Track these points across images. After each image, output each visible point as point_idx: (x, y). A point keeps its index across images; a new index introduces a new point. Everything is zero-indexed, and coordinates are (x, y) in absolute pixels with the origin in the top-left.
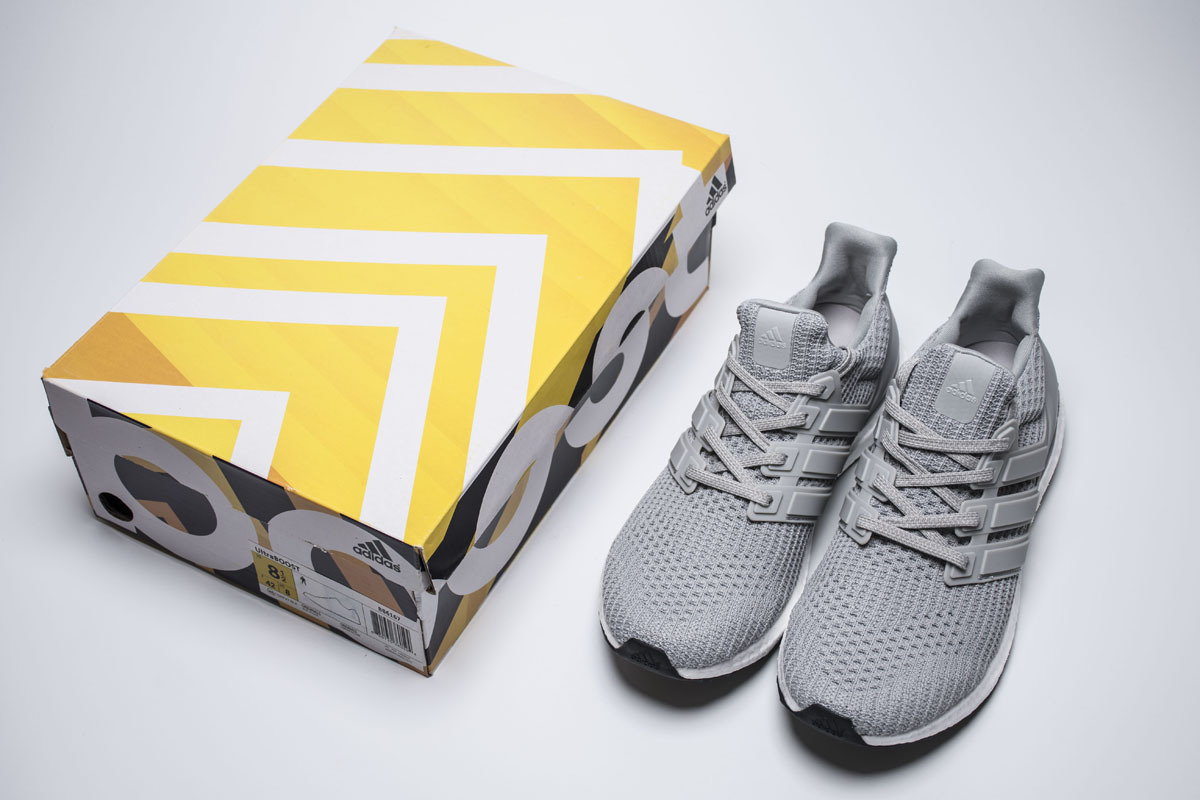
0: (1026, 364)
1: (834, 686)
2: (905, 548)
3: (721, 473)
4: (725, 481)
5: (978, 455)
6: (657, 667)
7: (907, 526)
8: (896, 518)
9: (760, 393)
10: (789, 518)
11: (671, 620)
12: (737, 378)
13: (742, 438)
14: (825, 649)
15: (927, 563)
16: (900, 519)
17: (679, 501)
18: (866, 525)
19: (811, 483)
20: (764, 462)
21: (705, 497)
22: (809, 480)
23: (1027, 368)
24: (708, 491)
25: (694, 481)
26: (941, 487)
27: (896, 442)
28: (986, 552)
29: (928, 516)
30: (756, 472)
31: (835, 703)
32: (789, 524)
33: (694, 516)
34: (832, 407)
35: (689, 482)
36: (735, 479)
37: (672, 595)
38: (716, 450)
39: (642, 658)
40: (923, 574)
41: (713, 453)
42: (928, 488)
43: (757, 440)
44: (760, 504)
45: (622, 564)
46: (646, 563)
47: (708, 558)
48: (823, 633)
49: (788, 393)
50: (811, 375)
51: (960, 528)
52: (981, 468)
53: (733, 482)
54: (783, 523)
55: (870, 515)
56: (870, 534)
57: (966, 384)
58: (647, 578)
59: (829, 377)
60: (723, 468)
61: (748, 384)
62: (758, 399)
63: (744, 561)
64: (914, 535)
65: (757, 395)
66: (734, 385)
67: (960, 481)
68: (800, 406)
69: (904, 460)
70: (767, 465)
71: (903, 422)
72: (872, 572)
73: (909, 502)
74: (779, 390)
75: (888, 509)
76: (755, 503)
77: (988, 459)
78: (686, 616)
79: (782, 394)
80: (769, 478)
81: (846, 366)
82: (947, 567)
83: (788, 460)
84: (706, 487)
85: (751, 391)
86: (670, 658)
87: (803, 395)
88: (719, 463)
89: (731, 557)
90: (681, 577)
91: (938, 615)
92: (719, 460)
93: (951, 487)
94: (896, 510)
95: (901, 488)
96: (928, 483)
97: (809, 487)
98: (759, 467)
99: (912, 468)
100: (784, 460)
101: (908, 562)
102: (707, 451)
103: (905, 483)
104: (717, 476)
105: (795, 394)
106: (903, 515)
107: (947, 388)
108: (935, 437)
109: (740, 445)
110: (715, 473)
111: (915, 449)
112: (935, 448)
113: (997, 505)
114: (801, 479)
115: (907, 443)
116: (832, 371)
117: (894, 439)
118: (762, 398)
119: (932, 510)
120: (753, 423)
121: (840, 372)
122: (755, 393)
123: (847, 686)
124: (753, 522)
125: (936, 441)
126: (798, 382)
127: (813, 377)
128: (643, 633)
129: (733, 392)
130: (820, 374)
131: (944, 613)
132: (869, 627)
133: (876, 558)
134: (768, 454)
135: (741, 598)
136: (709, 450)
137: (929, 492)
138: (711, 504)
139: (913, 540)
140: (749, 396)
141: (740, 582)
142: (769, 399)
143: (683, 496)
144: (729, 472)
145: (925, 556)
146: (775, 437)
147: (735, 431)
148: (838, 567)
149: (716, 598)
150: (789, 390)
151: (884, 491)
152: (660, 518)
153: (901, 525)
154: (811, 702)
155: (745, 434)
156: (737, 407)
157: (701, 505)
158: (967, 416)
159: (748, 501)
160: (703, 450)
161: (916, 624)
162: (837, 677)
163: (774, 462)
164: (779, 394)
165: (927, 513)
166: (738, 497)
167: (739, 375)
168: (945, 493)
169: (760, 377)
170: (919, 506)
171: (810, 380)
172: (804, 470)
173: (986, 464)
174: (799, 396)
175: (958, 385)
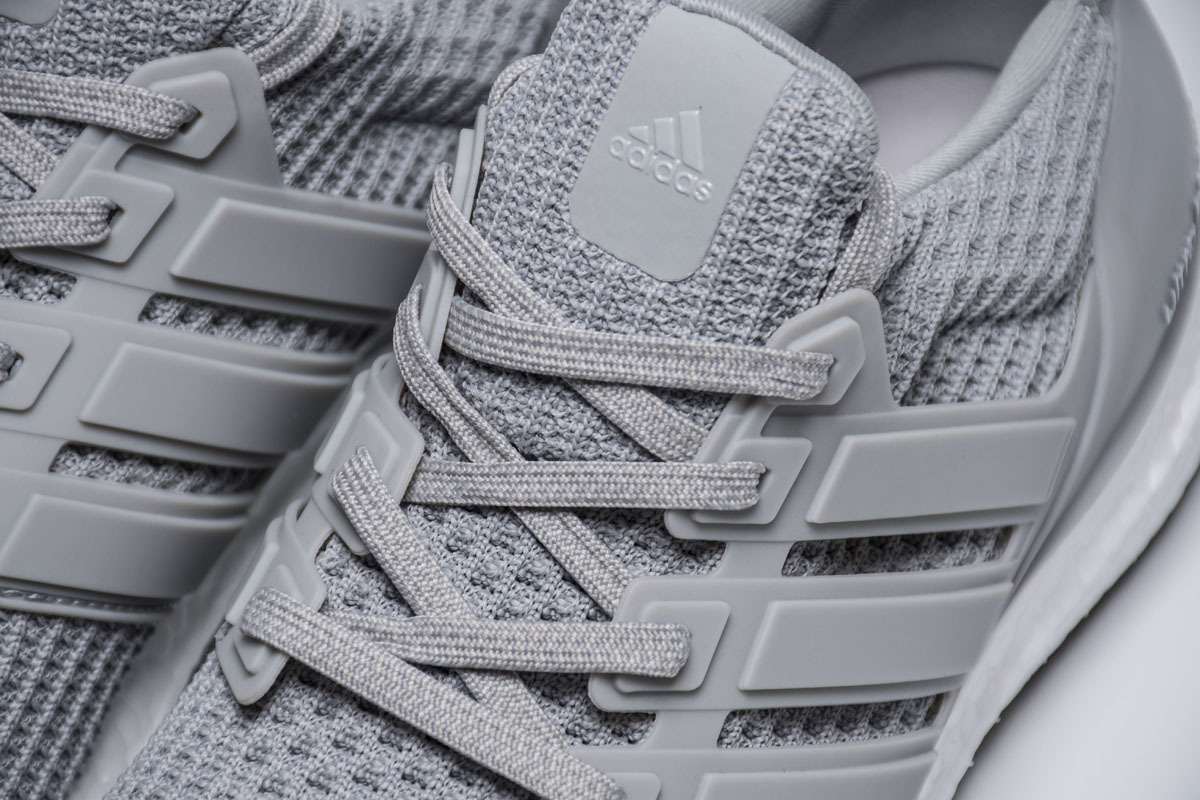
0: (1027, 102)
8: (393, 620)
23: (1028, 116)
26: (556, 511)
28: (708, 778)
34: (227, 193)
42: (512, 512)
49: (53, 120)
50: (142, 59)
51: (617, 677)
52: (715, 457)
56: (281, 663)
59: (216, 77)
64: (446, 689)
67: (628, 498)
68: (88, 171)
69: (446, 408)
74: (17, 103)
75: (364, 581)
77: (748, 419)
79: (27, 118)
81: (291, 49)
87: (106, 130)
93: (595, 517)
96: (519, 496)
99: (467, 439)
103: (446, 492)
105: (78, 126)
108: (559, 325)
111: (494, 370)
112: (545, 365)
113: (775, 607)
115: (471, 348)
119: (524, 600)
121: (265, 66)
126: (87, 80)
127: (146, 67)
130: (175, 59)
145: (467, 769)
150: (52, 106)
165: (506, 614)
168: (573, 542)
170: (481, 582)
171: (133, 77)
172: (86, 416)
173: (737, 444)
174: (87, 133)
175: (654, 128)
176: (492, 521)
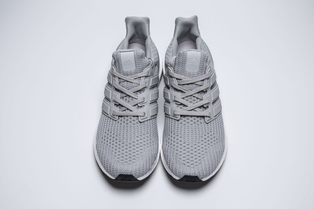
1: (188, 168)
2: (191, 116)
3: (125, 110)
4: (127, 112)
5: (203, 80)
6: (131, 180)
7: (189, 109)
8: (185, 108)
9: (129, 80)
10: (151, 117)
11: (130, 164)
12: (119, 78)
13: (127, 97)
14: (180, 157)
15: (199, 118)
16: (187, 108)
17: (114, 124)
18: (178, 113)
19: (153, 104)
20: (138, 102)
21: (123, 120)
22: (152, 103)
24: (123, 118)
25: (117, 116)
26: (195, 94)
27: (177, 84)
28: (214, 109)
29: (195, 104)
30: (137, 106)
31: (191, 173)
32: (152, 119)
33: (122, 127)
34: (152, 78)
35: (116, 117)
36: (131, 111)
37: (126, 156)
38: (121, 104)
39: (125, 179)
40: (199, 122)
41: (120, 105)
42: (191, 95)
43: (133, 96)
44: (142, 116)
45: (105, 151)
46: (113, 148)
47: (132, 139)
48: (178, 152)
51: (205, 104)
52: (205, 84)
53: (131, 112)
54: (150, 119)
55: (178, 110)
56: (180, 116)
57: (194, 60)
58: (115, 153)
59: (149, 68)
60: (125, 109)
61: (124, 79)
62: (129, 83)
63: (144, 136)
64: (193, 111)
65: (128, 81)
66: (119, 80)
67: (200, 90)
68: (143, 81)
69: (181, 89)
70: (140, 103)
71: (177, 77)
72: (185, 128)
73: (187, 102)
74: (135, 78)
75: (182, 106)
76: (140, 116)
77: (206, 80)
78: (134, 161)
79: (136, 78)
80: (141, 107)
81: (152, 64)
82: (205, 118)
83: (145, 99)
84: (121, 116)
85: (125, 81)
86: (134, 176)
87: (143, 77)
88: (123, 107)
89: (139, 136)
90: (127, 149)
91: (208, 133)
92: (122, 106)
93: (198, 93)
94: (185, 105)
95: (183, 98)
96: (191, 94)
97: (153, 105)
98: (137, 104)
99: (184, 91)
100: (144, 99)
101: (194, 121)
102: (116, 105)
103: (184, 96)
104: (124, 112)
105: (141, 77)
106: (187, 106)
107: (188, 63)
108: (189, 79)
109: (128, 99)
110: (123, 111)
111: (184, 85)
112: (190, 82)
113: (212, 93)
114: (150, 103)
115: (181, 84)
116: (148, 66)
117: (176, 83)
118: (130, 82)
119: (195, 102)
120: (130, 91)
121: (151, 66)
122: (127, 81)
123: (192, 166)
124: (141, 123)
125: (190, 80)
126: (140, 73)
127: (144, 70)
128: (123, 171)
129: (119, 83)
130: (146, 68)
131: (209, 132)
132: (191, 145)
133: (184, 123)
134: (139, 99)
135: (148, 148)
136: (118, 104)
137: (192, 97)
138: (126, 122)
139: (193, 113)
140: (126, 82)
141: (145, 143)
142: (133, 81)
143: (114, 122)
144: (128, 109)
145: (198, 117)
146: (138, 93)
147: (124, 95)
148: (173, 129)
149: (141, 151)
150: (138, 77)
151: (179, 101)
152: (110, 131)
153: (188, 110)
154: (183, 175)
155: (128, 95)
156: (123, 88)
157: (122, 123)
158: (197, 70)
159: (138, 116)
160: (115, 104)
161: (203, 139)
162: (188, 164)
163: (142, 101)
164: (135, 79)
166: (134, 116)
167: (120, 77)
168: (197, 95)
169: (128, 75)
170: (191, 102)
171: (143, 71)
172: (151, 100)
173: (206, 82)
174: (142, 78)
175: (191, 61)
176: (189, 97)
